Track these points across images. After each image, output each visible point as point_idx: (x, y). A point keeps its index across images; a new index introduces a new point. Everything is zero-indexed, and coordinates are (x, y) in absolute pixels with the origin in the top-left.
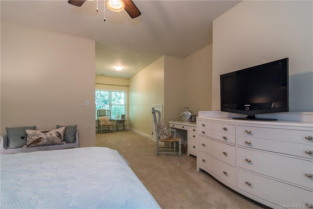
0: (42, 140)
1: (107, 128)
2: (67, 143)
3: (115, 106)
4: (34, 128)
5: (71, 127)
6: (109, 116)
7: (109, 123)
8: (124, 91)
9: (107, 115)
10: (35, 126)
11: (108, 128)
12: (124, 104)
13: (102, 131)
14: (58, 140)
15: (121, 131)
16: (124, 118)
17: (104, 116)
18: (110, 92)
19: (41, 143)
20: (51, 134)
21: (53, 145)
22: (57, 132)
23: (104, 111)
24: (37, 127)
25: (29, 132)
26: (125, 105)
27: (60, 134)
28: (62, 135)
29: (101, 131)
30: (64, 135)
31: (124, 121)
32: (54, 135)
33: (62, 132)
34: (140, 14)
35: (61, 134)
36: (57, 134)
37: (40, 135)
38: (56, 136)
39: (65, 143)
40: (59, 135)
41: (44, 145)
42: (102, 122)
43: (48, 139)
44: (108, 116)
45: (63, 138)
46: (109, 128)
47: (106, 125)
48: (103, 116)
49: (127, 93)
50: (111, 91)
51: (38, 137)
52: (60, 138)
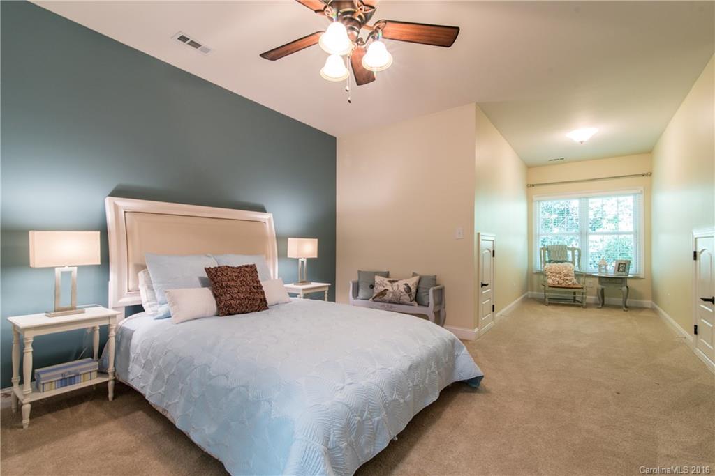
0: (388, 292)
1: (569, 293)
2: (419, 304)
3: (616, 236)
4: (387, 275)
5: (427, 277)
6: (576, 264)
7: (575, 281)
8: (634, 191)
9: (570, 258)
10: (388, 272)
11: (573, 295)
12: (631, 229)
13: (549, 299)
14: (406, 298)
15: (617, 307)
16: (624, 271)
17: (562, 262)
18: (582, 199)
19: (385, 297)
20: (398, 286)
21: (400, 304)
22: (406, 284)
23: (563, 249)
24: (390, 273)
25: (378, 279)
26: (635, 233)
27: (410, 288)
28: (413, 290)
29: (547, 300)
30: (417, 291)
31: (626, 278)
32: (402, 288)
33: (413, 285)
34: (456, 30)
35: (412, 288)
36: (405, 287)
37: (386, 285)
38: (403, 290)
39: (416, 304)
40: (408, 289)
41: (390, 302)
42: (553, 278)
43: (393, 293)
44: (573, 262)
45: (414, 295)
46: (575, 293)
47: (563, 285)
48: (557, 262)
49: (642, 196)
50: (587, 198)
51: (384, 289)
52: (409, 295)
